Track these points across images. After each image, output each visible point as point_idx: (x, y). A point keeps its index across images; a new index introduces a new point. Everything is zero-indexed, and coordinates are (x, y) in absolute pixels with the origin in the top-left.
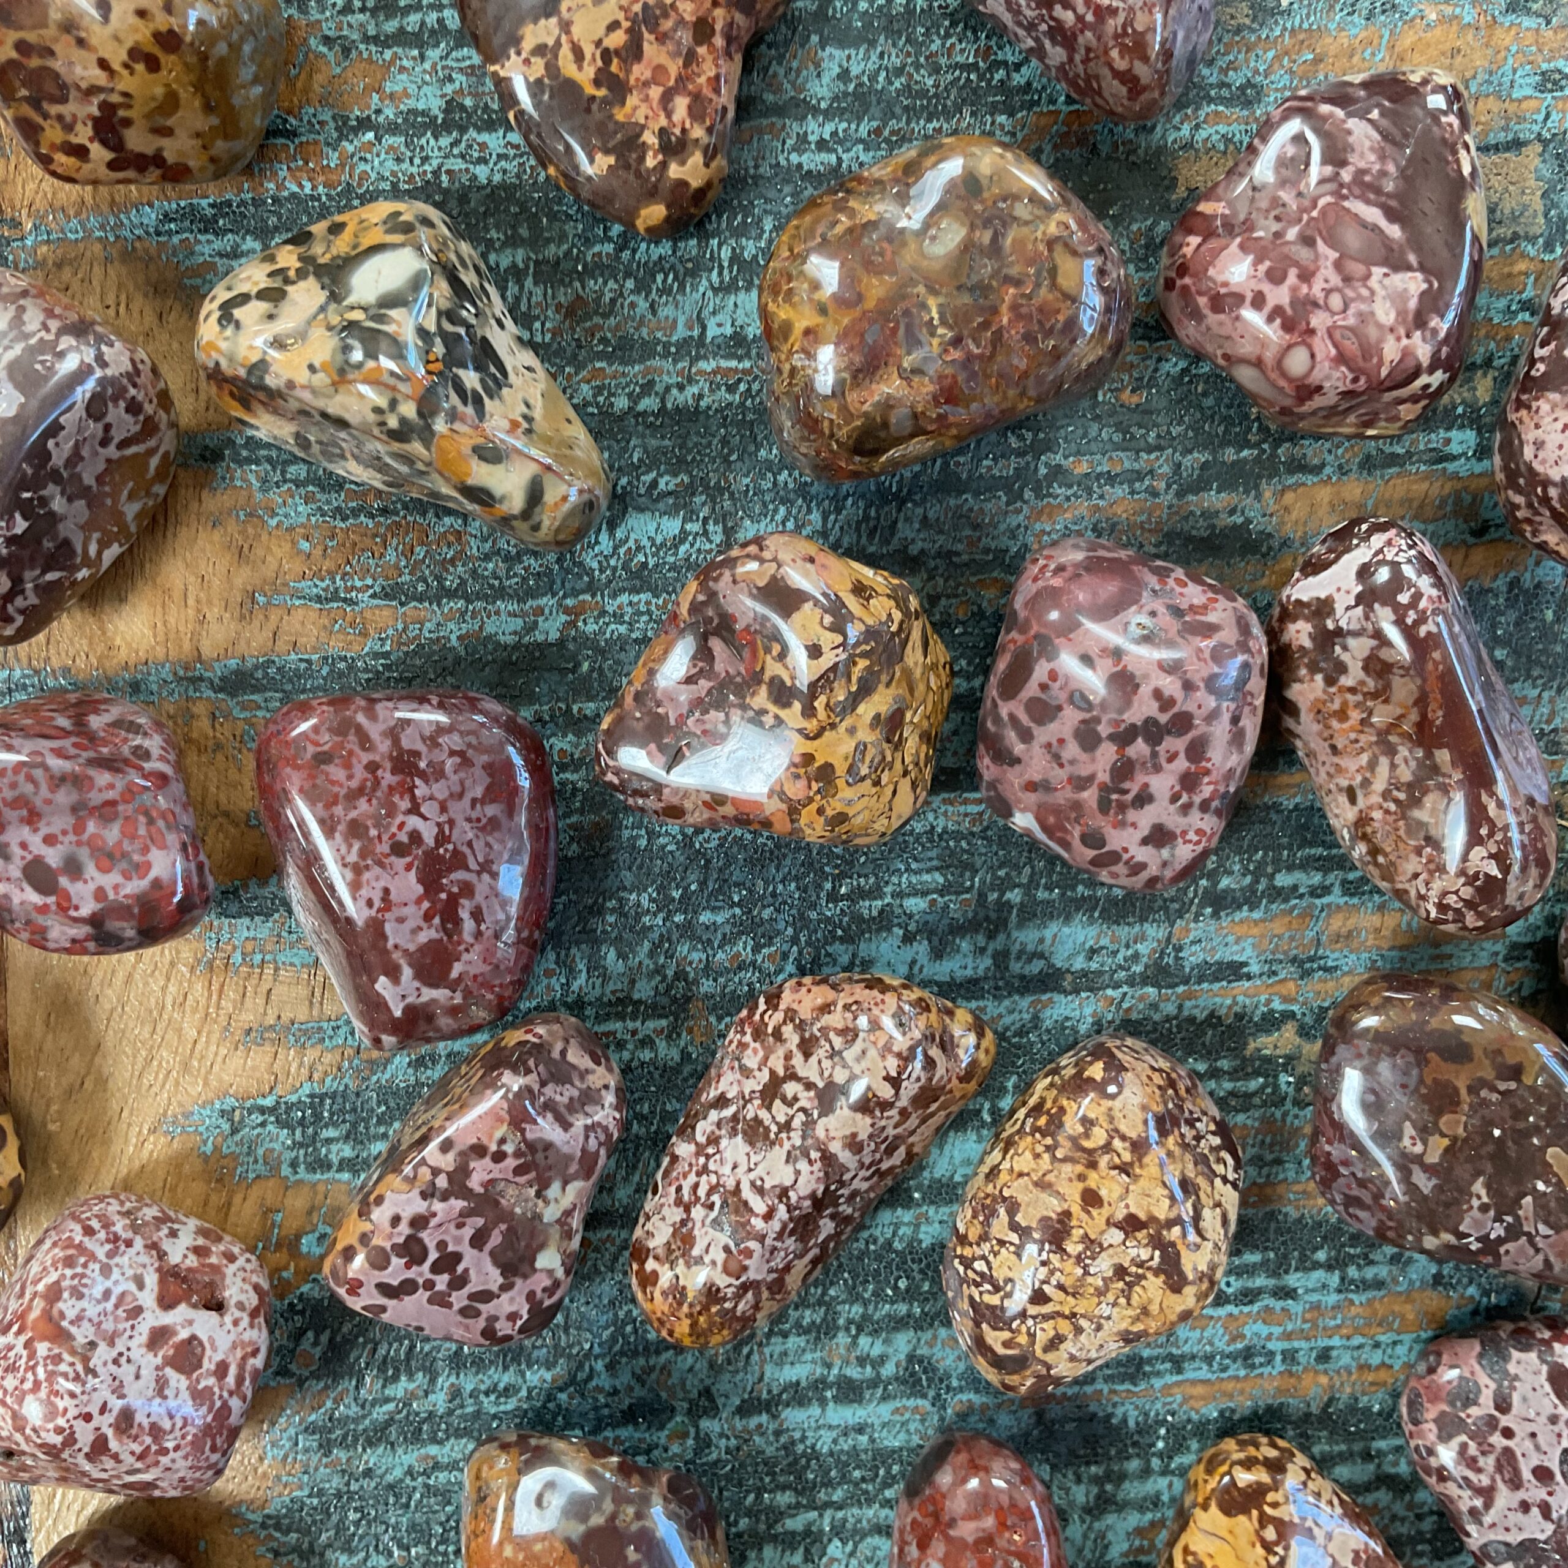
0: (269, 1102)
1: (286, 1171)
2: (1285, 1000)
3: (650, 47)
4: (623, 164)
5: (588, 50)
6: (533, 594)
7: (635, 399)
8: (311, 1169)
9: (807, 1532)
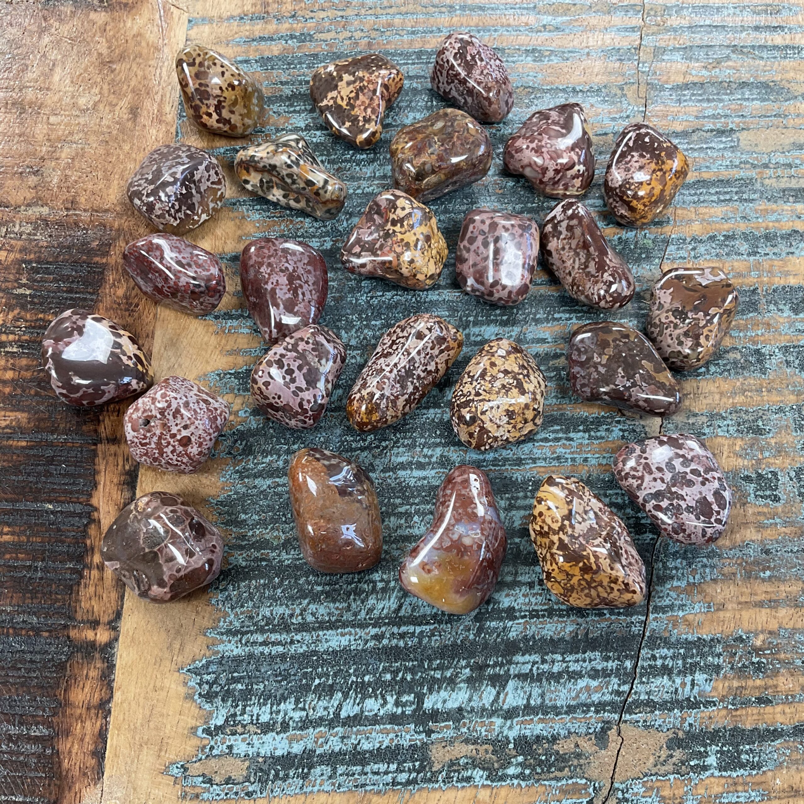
0: (233, 371)
1: (236, 391)
2: (561, 349)
3: (361, 96)
4: (353, 124)
5: (345, 98)
6: (324, 237)
7: (355, 190)
8: (244, 391)
9: (406, 513)
